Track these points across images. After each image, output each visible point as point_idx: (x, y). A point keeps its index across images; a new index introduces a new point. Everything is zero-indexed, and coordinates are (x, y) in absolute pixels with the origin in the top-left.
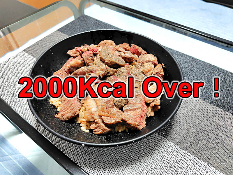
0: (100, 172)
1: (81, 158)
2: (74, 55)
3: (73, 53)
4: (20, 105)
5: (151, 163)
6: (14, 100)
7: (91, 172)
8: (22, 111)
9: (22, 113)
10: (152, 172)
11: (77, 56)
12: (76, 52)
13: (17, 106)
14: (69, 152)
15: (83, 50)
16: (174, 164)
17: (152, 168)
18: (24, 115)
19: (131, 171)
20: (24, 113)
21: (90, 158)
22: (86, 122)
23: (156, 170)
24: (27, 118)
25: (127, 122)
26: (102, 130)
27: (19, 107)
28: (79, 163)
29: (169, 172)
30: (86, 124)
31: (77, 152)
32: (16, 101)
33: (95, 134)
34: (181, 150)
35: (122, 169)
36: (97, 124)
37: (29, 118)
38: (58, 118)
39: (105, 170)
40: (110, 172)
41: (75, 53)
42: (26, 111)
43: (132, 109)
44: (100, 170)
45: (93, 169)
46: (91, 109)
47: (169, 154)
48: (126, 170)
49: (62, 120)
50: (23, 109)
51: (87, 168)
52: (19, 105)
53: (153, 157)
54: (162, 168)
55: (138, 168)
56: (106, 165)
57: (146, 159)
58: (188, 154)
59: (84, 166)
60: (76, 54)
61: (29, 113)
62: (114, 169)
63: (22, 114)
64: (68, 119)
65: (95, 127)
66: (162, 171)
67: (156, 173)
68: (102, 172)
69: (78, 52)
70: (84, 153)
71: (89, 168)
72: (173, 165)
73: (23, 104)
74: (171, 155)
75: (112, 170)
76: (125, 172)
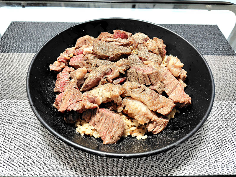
0: (186, 166)
1: (159, 167)
2: (60, 68)
3: (57, 66)
4: (32, 166)
5: (212, 127)
6: (17, 165)
7: (180, 172)
8: (43, 171)
9: (45, 173)
10: (220, 133)
11: (63, 69)
12: (60, 64)
13: (29, 169)
14: (143, 171)
15: (68, 58)
16: (226, 116)
17: (216, 130)
18: (52, 173)
19: (207, 145)
20: (48, 171)
21: (167, 161)
22: (137, 130)
23: (221, 130)
24: (58, 174)
25: (180, 102)
26: (162, 125)
27: (34, 169)
28: (162, 174)
29: (229, 125)
30: (138, 131)
31: (150, 165)
32: (21, 165)
33: (157, 134)
34: (220, 102)
35: (199, 149)
36: (155, 122)
37: (61, 172)
38: (108, 144)
39: (188, 160)
40: (194, 158)
41: (59, 66)
42: (49, 166)
43: (173, 89)
44: (185, 164)
45: (179, 169)
46: (140, 110)
47: (216, 111)
48: (203, 147)
49: (114, 144)
50: (41, 167)
51: (173, 172)
52: (30, 167)
53: (209, 122)
54: (223, 125)
55: (208, 139)
56: (185, 156)
57: (206, 127)
58: (227, 102)
59: (170, 173)
60: (62, 66)
61: (54, 166)
62: (194, 154)
63: (47, 174)
64: (119, 138)
65: (154, 126)
66: (225, 127)
67: (222, 132)
68: (188, 165)
69: (62, 63)
70: (157, 161)
71: (176, 170)
72: (226, 118)
73: (35, 161)
74: (218, 111)
75: (193, 156)
76: (204, 149)
